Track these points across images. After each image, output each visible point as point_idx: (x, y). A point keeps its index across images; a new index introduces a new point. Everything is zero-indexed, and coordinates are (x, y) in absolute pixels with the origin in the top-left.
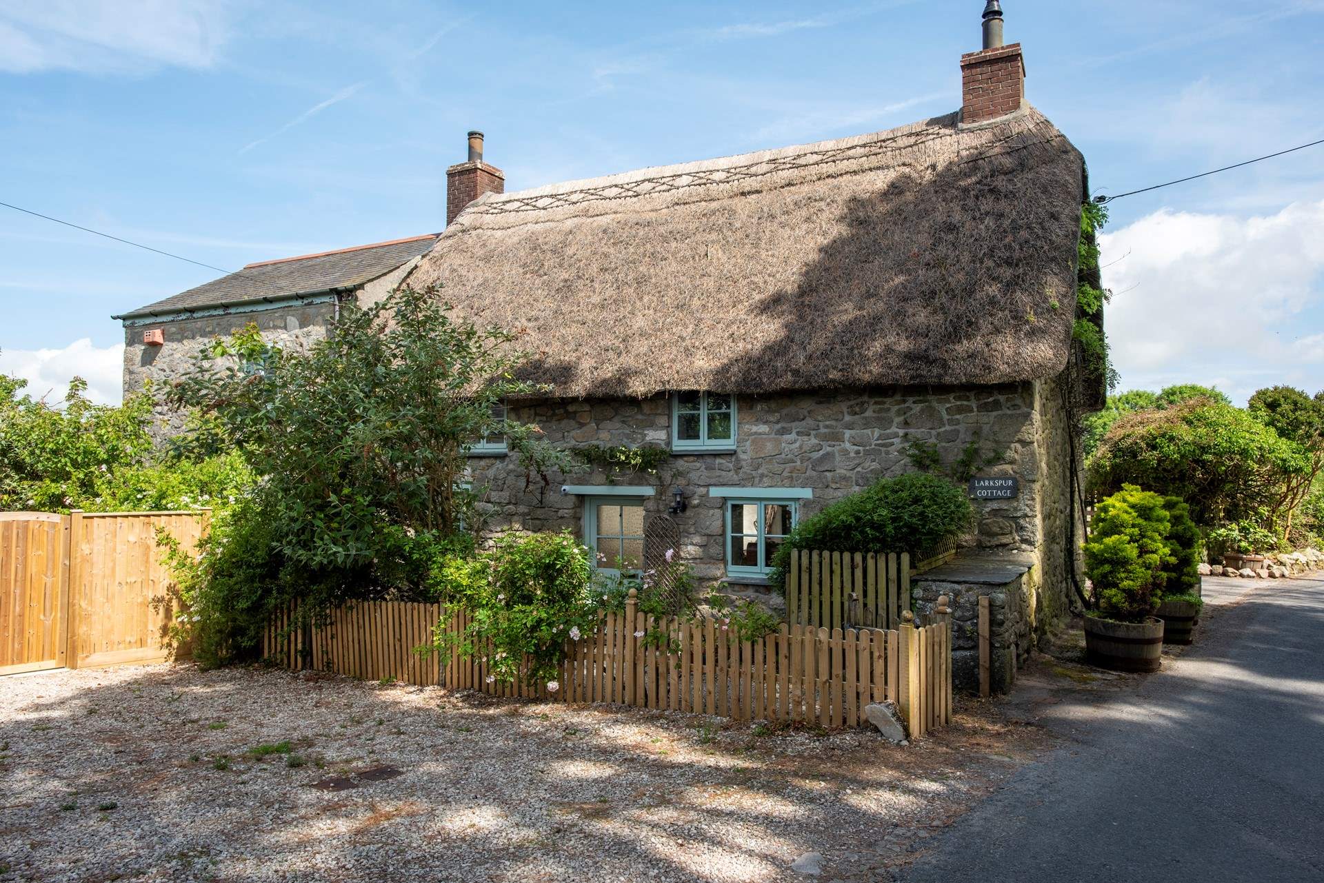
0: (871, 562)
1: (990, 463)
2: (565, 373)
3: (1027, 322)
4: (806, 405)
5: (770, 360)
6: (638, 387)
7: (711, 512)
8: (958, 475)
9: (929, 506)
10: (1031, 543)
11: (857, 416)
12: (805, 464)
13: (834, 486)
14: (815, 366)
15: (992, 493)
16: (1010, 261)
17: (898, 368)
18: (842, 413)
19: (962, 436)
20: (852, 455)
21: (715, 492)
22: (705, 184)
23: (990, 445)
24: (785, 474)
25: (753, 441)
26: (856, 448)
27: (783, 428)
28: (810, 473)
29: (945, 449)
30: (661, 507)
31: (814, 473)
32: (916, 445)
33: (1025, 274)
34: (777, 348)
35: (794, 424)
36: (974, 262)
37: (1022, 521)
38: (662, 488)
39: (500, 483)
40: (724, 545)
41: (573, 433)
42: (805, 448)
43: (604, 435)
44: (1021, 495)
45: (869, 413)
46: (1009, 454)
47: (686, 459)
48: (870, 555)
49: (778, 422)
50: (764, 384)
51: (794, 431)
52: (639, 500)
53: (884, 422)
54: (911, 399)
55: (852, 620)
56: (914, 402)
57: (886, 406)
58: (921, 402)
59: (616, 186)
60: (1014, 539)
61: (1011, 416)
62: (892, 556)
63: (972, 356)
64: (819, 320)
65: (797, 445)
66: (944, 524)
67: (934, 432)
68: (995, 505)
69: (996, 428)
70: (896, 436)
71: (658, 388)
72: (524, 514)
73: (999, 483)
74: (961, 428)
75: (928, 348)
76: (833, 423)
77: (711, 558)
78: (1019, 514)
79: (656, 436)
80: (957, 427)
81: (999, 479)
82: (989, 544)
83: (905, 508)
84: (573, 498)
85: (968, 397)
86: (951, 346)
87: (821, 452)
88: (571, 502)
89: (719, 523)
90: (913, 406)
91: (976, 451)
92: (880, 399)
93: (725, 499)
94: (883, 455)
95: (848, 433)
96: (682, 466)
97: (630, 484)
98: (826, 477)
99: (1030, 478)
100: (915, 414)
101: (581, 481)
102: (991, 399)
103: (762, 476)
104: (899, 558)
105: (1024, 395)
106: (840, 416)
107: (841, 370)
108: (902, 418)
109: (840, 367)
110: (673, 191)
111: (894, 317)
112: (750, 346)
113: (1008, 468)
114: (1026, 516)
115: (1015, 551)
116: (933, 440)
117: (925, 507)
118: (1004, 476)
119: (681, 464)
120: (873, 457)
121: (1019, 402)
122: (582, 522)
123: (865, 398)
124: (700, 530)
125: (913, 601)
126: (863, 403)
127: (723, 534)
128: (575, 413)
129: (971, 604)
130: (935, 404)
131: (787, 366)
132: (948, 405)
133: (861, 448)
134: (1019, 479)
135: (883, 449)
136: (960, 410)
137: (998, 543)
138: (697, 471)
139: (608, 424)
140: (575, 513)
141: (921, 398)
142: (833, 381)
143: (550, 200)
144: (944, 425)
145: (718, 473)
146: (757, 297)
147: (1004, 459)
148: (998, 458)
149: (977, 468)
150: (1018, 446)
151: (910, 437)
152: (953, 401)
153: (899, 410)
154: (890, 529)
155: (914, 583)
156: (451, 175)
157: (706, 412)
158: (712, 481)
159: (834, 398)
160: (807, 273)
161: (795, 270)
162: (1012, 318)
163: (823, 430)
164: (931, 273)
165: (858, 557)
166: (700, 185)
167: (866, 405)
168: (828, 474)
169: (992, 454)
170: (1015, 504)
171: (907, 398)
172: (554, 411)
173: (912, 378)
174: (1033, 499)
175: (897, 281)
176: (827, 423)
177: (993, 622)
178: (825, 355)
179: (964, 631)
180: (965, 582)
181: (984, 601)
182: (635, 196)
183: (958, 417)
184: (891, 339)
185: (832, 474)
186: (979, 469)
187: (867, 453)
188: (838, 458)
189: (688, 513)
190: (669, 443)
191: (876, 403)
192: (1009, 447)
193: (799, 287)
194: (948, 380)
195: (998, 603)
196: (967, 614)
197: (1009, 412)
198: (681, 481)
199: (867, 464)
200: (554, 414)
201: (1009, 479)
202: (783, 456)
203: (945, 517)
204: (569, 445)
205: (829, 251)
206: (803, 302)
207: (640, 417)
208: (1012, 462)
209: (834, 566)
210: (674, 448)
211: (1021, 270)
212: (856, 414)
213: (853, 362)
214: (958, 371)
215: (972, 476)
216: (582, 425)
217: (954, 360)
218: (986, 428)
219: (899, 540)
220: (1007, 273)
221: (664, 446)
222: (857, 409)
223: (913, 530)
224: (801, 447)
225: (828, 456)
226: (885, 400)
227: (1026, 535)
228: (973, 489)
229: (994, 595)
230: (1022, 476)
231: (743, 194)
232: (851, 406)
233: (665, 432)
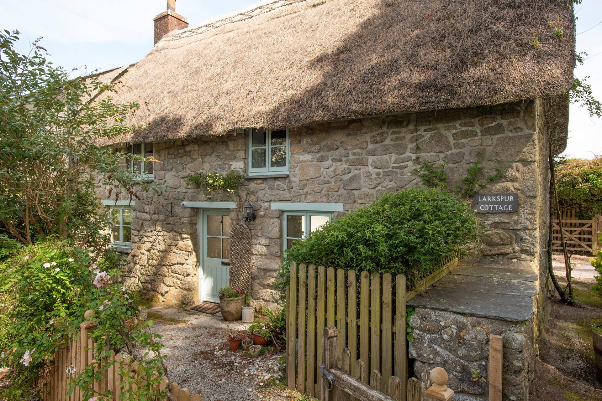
0: (364, 282)
1: (492, 181)
2: (177, 122)
3: (533, 47)
4: (338, 137)
5: (308, 100)
6: (218, 129)
7: (272, 221)
8: (463, 191)
9: (431, 222)
10: (531, 254)
11: (378, 145)
12: (338, 185)
13: (359, 201)
14: (341, 102)
15: (494, 208)
16: (512, 4)
17: (409, 97)
18: (366, 142)
19: (466, 157)
20: (374, 176)
21: (275, 206)
22: (291, 4)
23: (493, 165)
24: (324, 192)
25: (300, 168)
26: (377, 170)
27: (322, 156)
28: (341, 191)
29: (451, 169)
30: (240, 217)
31: (345, 192)
32: (426, 166)
33: (527, 12)
34: (314, 91)
35: (330, 153)
36: (479, 10)
37: (522, 234)
38: (240, 203)
39: (150, 200)
40: (281, 245)
41: (189, 166)
42: (338, 172)
43: (206, 166)
44: (521, 210)
45: (387, 142)
46: (511, 172)
47: (255, 181)
48: (364, 273)
49: (318, 152)
50: (301, 119)
51: (330, 158)
52: (227, 211)
53: (399, 149)
54: (422, 128)
55: (328, 362)
56: (425, 131)
57: (401, 135)
58: (431, 130)
59: (241, 14)
60: (513, 249)
61: (513, 138)
62: (387, 277)
63: (478, 81)
64: (348, 69)
65: (332, 169)
66: (446, 242)
67: (442, 155)
68: (497, 219)
69: (499, 150)
70: (409, 159)
71: (230, 128)
72: (162, 221)
73: (500, 199)
74: (466, 150)
75: (437, 78)
76: (359, 151)
77: (272, 255)
78: (519, 227)
79: (237, 166)
80: (462, 150)
81: (501, 195)
82: (489, 253)
83: (403, 223)
84: (189, 210)
85: (473, 123)
86: (458, 74)
87: (350, 175)
88: (187, 213)
89: (277, 229)
90: (424, 134)
91: (480, 170)
92: (397, 130)
93: (282, 212)
94: (399, 176)
95: (371, 159)
96: (253, 187)
97: (222, 200)
98: (353, 194)
99: (531, 194)
100: (426, 141)
101: (193, 199)
102: (494, 124)
103: (307, 194)
104: (394, 280)
105: (527, 118)
106: (365, 145)
107: (361, 103)
108: (414, 145)
109: (360, 100)
110: (272, 11)
111: (408, 59)
112: (294, 92)
113: (510, 185)
114: (526, 228)
115: (515, 260)
116: (441, 162)
117: (425, 222)
118: (506, 192)
119: (252, 186)
120: (390, 177)
121: (521, 124)
122: (197, 226)
123: (385, 129)
124: (264, 234)
125: (409, 330)
126: (382, 134)
127: (281, 237)
128: (190, 151)
129: (479, 342)
130: (443, 132)
131: (319, 103)
132: (454, 131)
133: (381, 171)
134: (520, 195)
135: (398, 171)
136: (465, 135)
137: (498, 252)
138: (263, 191)
139: (208, 158)
140: (191, 220)
141: (431, 126)
142: (353, 112)
143: (206, 28)
144: (451, 149)
145: (277, 192)
146: (307, 59)
147: (506, 177)
148: (500, 177)
149: (480, 186)
150: (520, 165)
151: (421, 160)
152: (458, 127)
153: (412, 137)
154: (383, 248)
155: (410, 309)
156: (156, 20)
157: (270, 147)
158: (272, 198)
159: (360, 130)
160: (345, 40)
161: (336, 39)
162: (518, 46)
163: (351, 157)
164: (442, 25)
165: (352, 275)
166: (288, 5)
167: (385, 135)
168: (355, 192)
169: (494, 173)
170: (516, 218)
171: (419, 128)
172: (178, 150)
173: (422, 104)
174: (533, 213)
175: (413, 34)
176: (355, 151)
177: (507, 368)
178: (349, 92)
179: (469, 373)
180: (471, 315)
181: (496, 341)
182: (250, 18)
183: (463, 141)
184: (404, 74)
185: (358, 191)
186: (482, 187)
187: (386, 174)
188: (363, 178)
189: (257, 221)
190: (246, 171)
191: (393, 133)
192: (511, 167)
193: (338, 49)
194: (454, 104)
195: (515, 346)
196: (473, 354)
197: (511, 135)
198: (253, 198)
199: (385, 184)
200: (178, 153)
201: (510, 195)
202: (322, 178)
203: (449, 235)
204: (186, 174)
205: (365, 26)
206: (338, 58)
207: (227, 152)
208: (513, 180)
209: (329, 283)
210: (250, 174)
211: (524, 10)
212: (377, 142)
213: (371, 96)
214: (464, 95)
215: (476, 193)
216: (193, 160)
217: (460, 86)
218: (489, 150)
219: (395, 260)
220: (511, 14)
221: (242, 173)
222: (378, 139)
223: (411, 249)
224: (335, 171)
225: (355, 178)
226: (401, 130)
227: (526, 246)
228: (475, 204)
229: (509, 334)
230: (523, 192)
231: (314, 6)
232: (373, 137)
233: (242, 162)
